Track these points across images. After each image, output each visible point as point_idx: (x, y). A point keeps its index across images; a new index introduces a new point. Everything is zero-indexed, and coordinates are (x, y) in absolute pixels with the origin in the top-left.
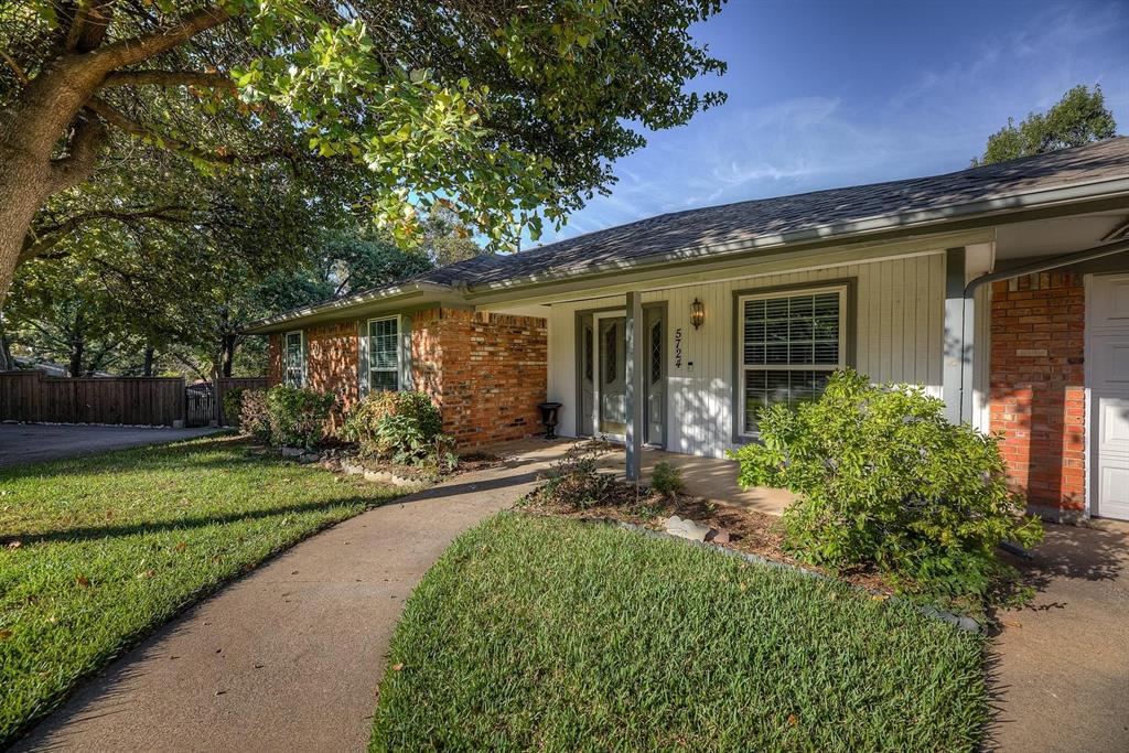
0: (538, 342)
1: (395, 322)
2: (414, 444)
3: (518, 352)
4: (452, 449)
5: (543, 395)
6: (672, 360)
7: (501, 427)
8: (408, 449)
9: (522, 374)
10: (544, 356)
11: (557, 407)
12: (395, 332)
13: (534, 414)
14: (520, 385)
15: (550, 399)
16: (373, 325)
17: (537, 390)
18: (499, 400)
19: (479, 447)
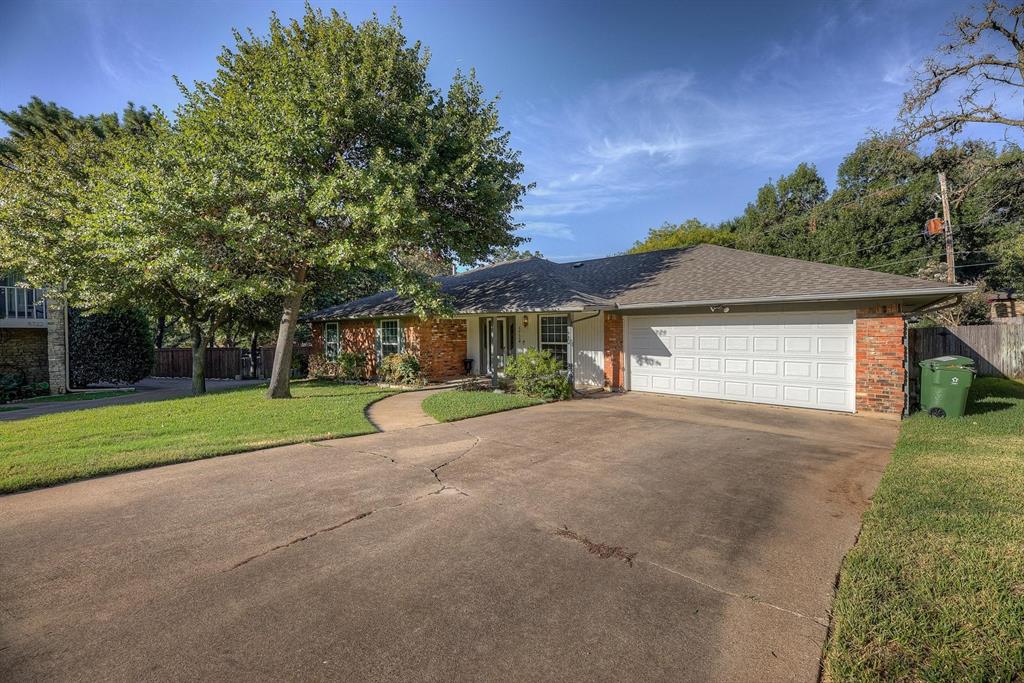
0: (462, 331)
1: (396, 323)
2: (411, 374)
3: (453, 336)
4: (425, 376)
5: (465, 355)
6: (517, 340)
7: (445, 369)
8: (408, 376)
9: (455, 346)
10: (465, 337)
11: (471, 361)
12: (396, 326)
13: (460, 364)
14: (453, 351)
15: (469, 357)
16: (384, 323)
17: (462, 353)
18: (444, 357)
19: (435, 379)
